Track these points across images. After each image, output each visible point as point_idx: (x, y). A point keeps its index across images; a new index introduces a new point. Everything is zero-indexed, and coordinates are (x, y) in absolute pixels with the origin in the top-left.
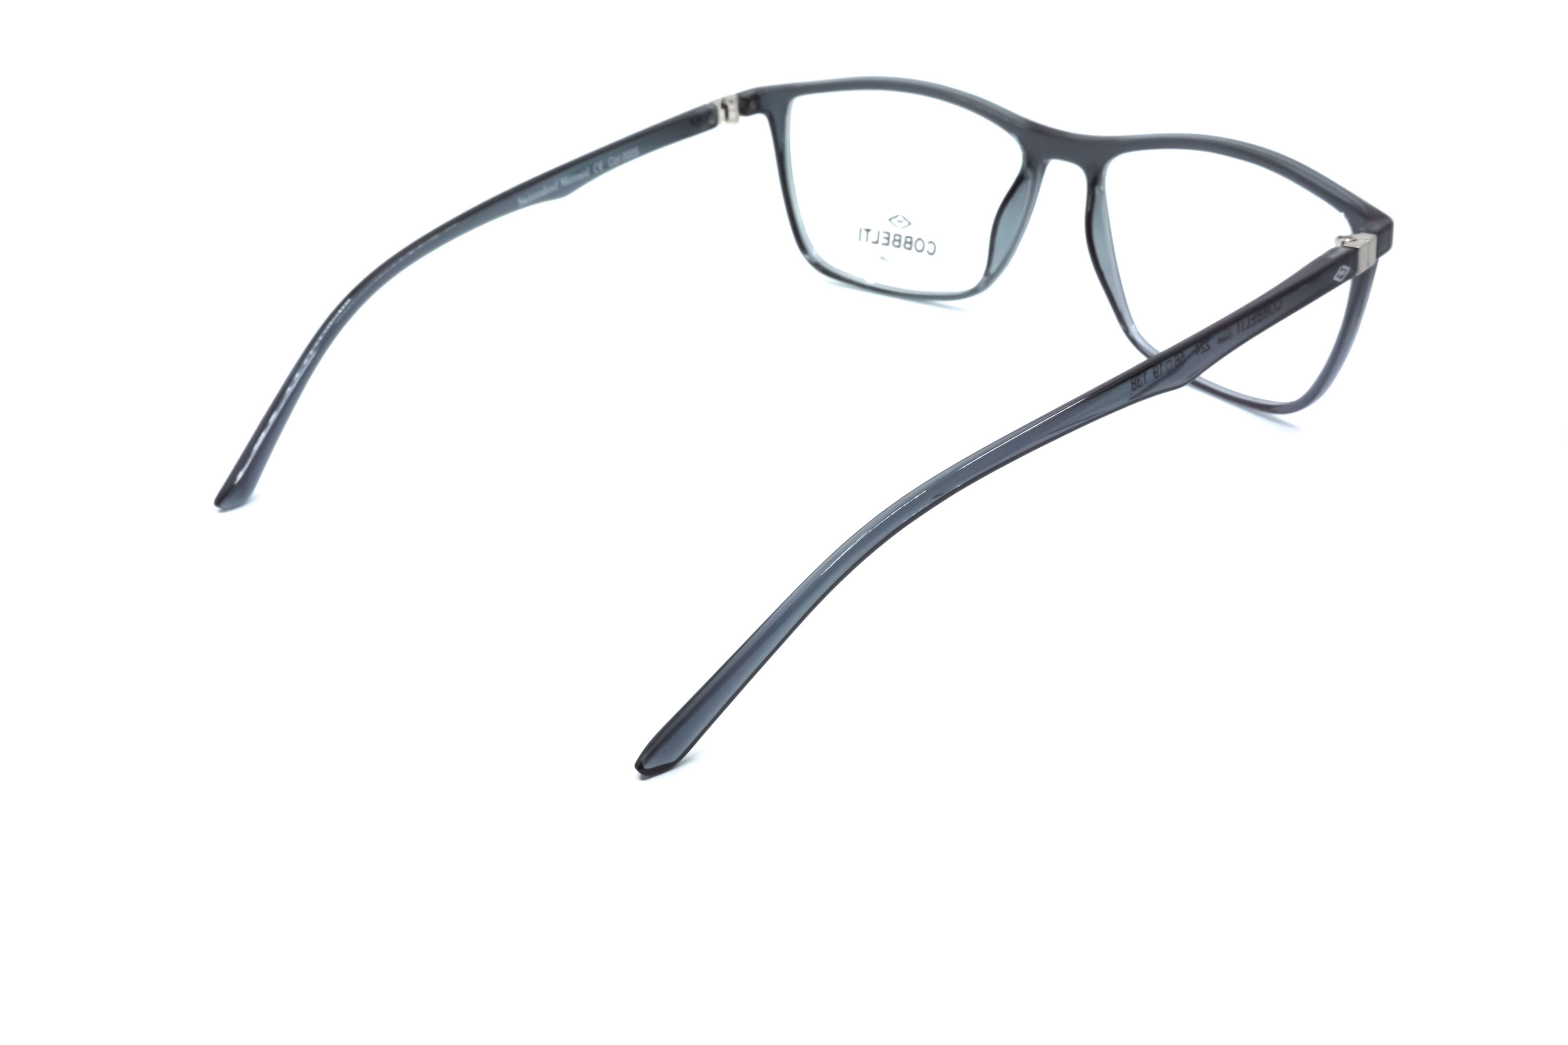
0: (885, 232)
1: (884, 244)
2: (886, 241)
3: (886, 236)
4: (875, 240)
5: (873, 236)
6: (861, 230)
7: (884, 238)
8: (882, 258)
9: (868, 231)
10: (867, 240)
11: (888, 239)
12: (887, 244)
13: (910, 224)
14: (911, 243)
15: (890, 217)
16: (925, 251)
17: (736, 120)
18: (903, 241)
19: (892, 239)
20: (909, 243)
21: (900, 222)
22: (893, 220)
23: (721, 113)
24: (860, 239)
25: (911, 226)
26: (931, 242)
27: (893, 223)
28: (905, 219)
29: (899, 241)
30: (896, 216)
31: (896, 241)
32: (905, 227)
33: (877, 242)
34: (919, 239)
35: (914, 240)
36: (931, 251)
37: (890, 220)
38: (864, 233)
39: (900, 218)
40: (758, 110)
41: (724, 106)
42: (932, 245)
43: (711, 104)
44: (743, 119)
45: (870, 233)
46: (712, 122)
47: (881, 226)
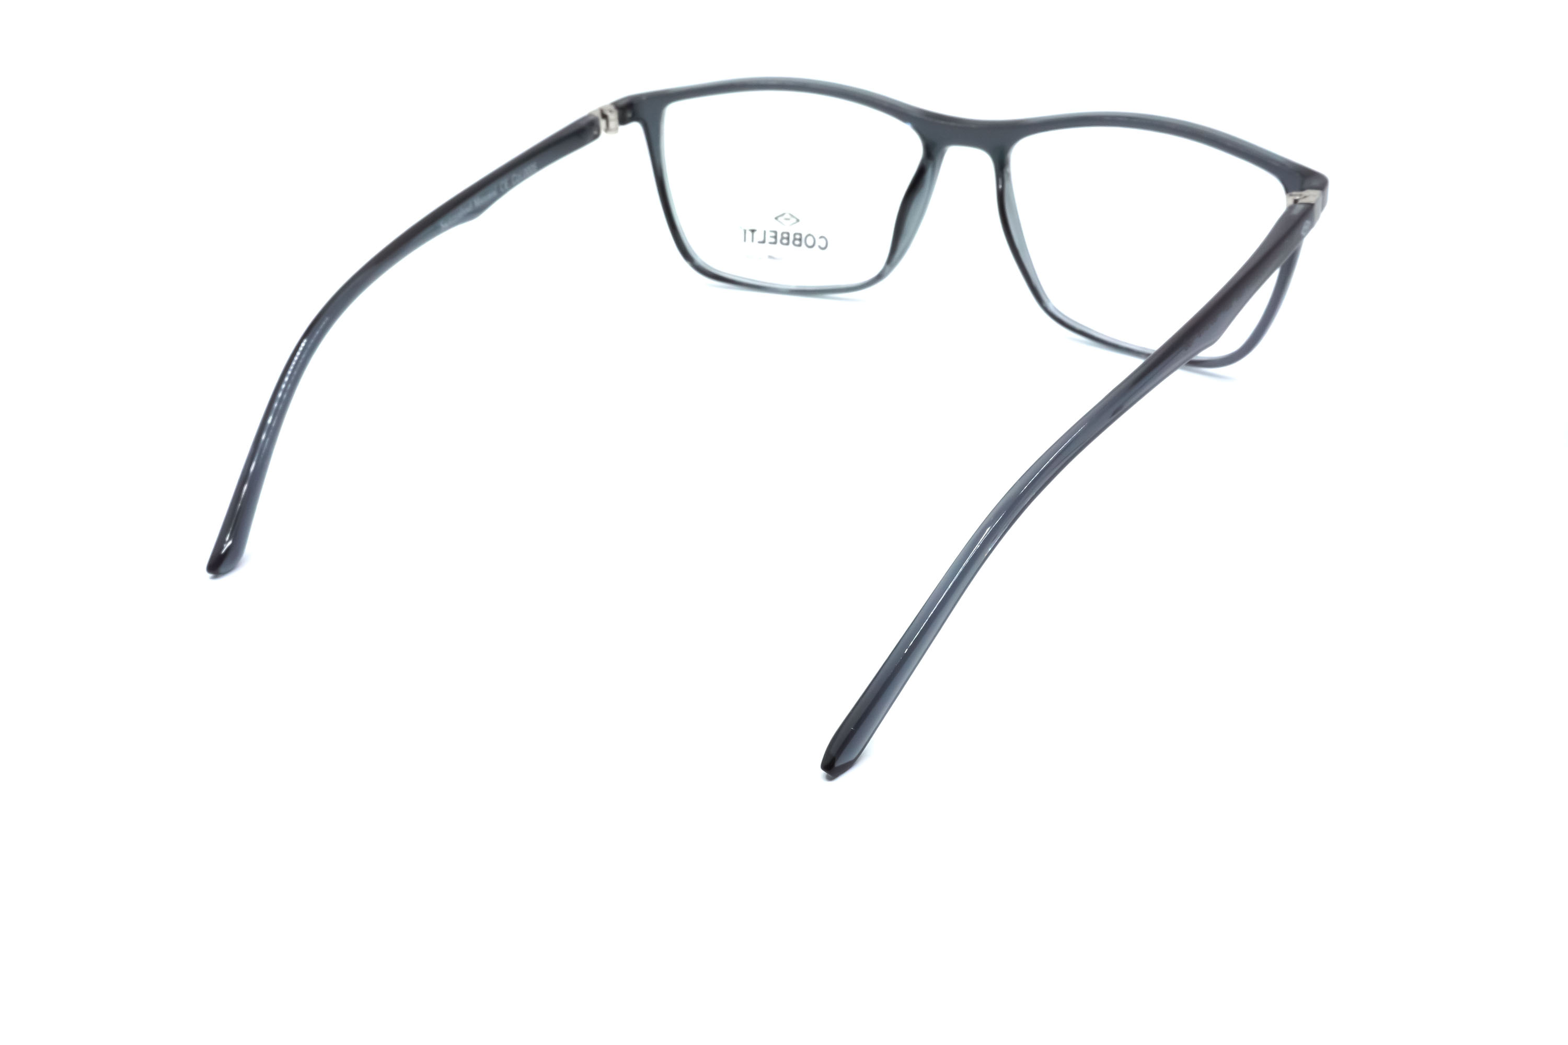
0: (771, 231)
1: (771, 243)
2: (773, 240)
3: (773, 234)
4: (762, 239)
5: (759, 236)
6: (745, 231)
7: (771, 237)
8: (770, 257)
9: (753, 231)
10: (753, 241)
11: (775, 237)
12: (775, 243)
13: (798, 221)
14: (800, 240)
15: (776, 216)
16: (816, 247)
17: (616, 130)
18: (791, 239)
19: (779, 237)
20: (799, 240)
21: (787, 219)
22: (780, 219)
23: (603, 123)
24: (745, 240)
25: (798, 223)
26: (821, 237)
27: (780, 222)
28: (792, 216)
29: (788, 239)
30: (783, 215)
31: (786, 239)
32: (795, 223)
33: (764, 242)
34: (809, 235)
35: (803, 237)
36: (823, 246)
37: (776, 218)
38: (749, 234)
39: (787, 216)
40: (634, 118)
41: (604, 116)
42: (823, 239)
43: (590, 115)
44: (623, 128)
45: (755, 233)
46: (595, 133)
47: (767, 225)
